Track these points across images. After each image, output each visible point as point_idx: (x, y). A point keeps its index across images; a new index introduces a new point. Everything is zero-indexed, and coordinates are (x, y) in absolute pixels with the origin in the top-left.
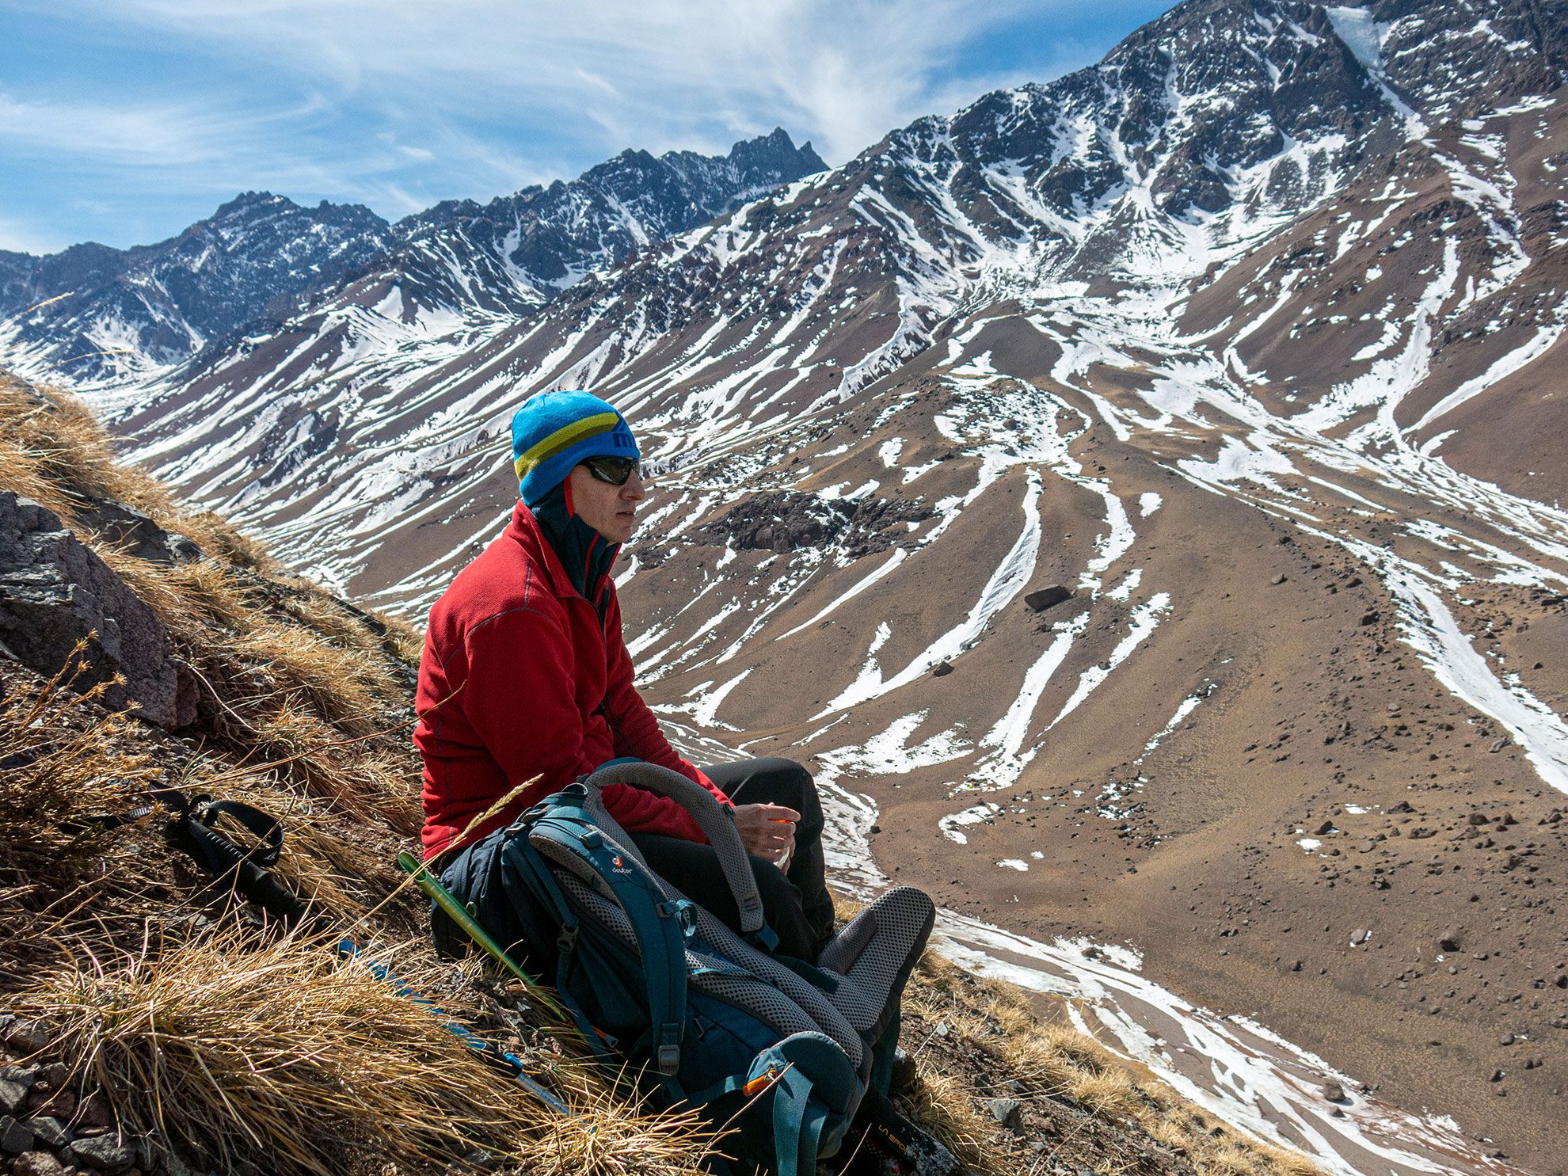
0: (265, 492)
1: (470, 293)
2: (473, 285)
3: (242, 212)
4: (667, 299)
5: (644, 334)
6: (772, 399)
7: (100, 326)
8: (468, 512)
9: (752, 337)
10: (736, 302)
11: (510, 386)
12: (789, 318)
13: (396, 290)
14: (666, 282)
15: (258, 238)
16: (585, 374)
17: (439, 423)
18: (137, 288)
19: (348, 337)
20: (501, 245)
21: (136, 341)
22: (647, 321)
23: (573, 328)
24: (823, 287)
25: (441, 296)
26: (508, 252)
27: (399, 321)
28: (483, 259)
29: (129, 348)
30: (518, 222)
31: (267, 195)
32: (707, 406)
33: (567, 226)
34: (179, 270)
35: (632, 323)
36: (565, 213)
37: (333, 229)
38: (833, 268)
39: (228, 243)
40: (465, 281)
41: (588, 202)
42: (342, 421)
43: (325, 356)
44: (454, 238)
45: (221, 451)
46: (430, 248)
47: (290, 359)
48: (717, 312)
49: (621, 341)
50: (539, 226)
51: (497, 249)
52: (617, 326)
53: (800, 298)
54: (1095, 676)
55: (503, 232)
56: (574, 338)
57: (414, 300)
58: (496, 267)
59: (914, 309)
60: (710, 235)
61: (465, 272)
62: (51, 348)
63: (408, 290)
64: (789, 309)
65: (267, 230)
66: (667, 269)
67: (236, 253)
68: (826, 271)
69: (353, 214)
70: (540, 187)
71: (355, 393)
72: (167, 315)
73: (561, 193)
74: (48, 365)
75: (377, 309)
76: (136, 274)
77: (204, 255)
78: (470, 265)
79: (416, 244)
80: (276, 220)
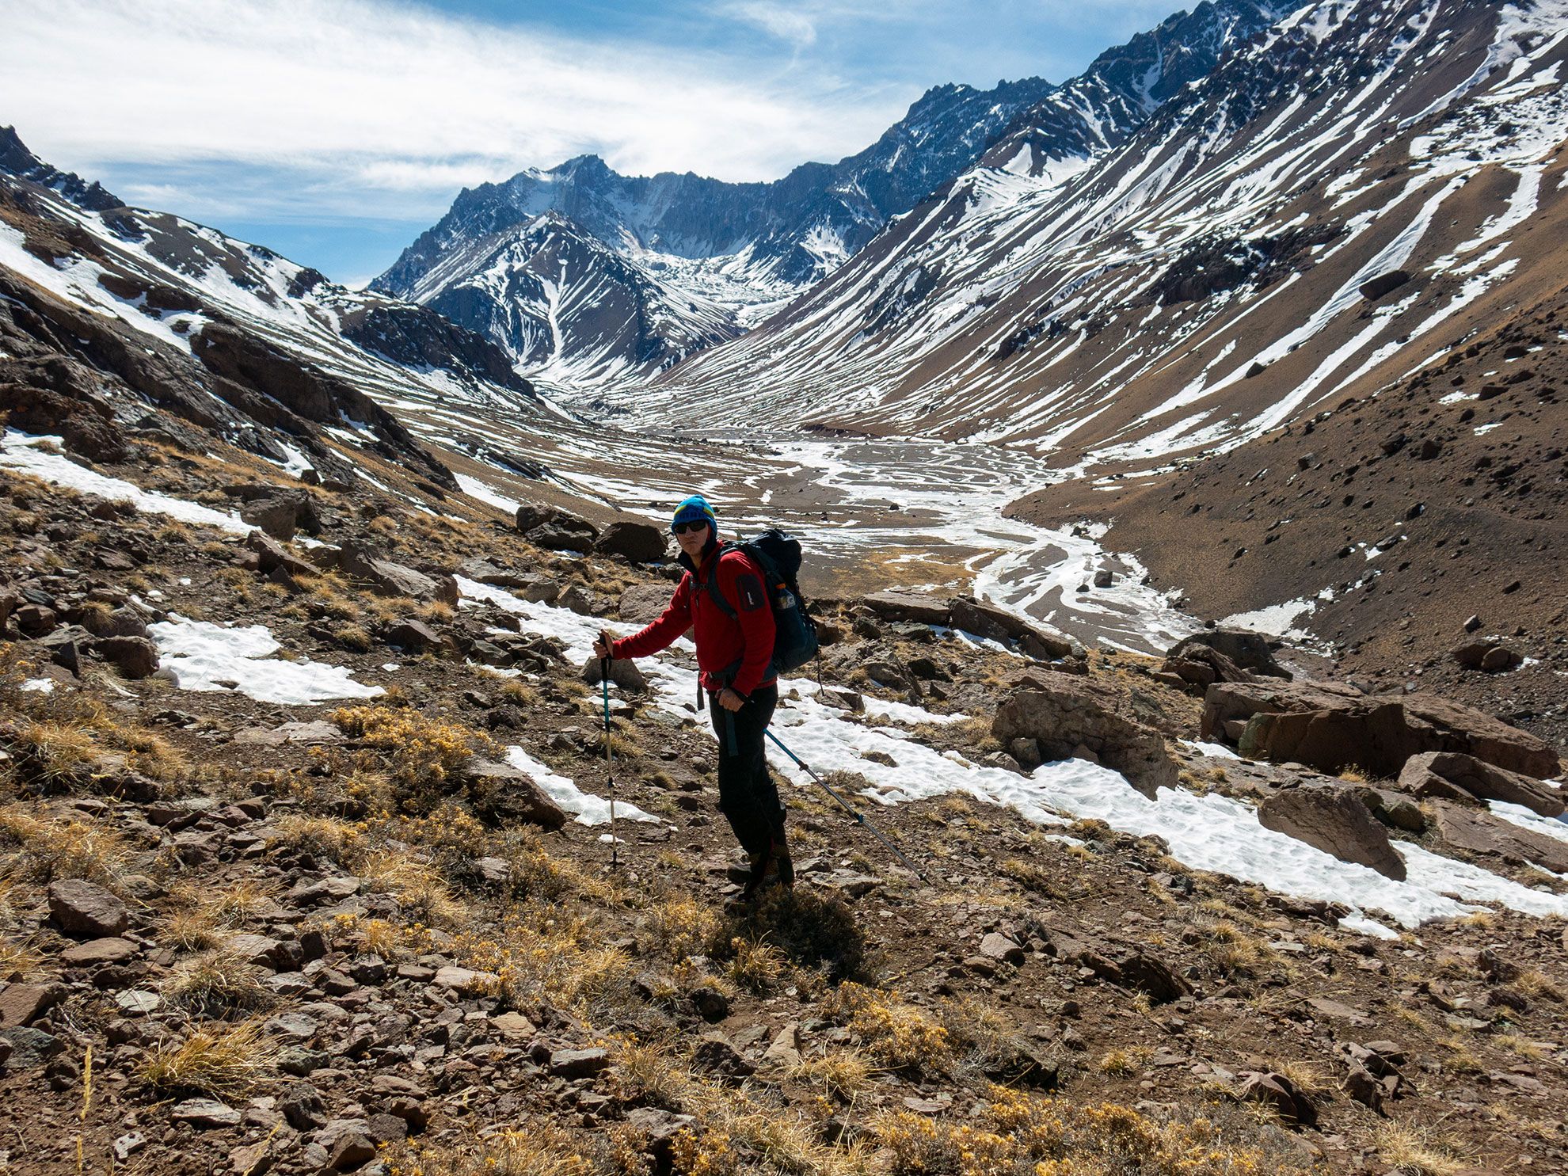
0: (868, 339)
1: (1101, 136)
2: (1105, 128)
3: (929, 108)
4: (1251, 92)
5: (1222, 134)
6: (1317, 170)
7: (812, 235)
8: (989, 323)
9: (1325, 110)
10: (1316, 78)
11: (1087, 210)
12: (1368, 81)
13: (1027, 147)
14: (1253, 74)
15: (942, 130)
16: (1155, 186)
17: (1016, 256)
18: (842, 196)
19: (972, 197)
20: (1140, 82)
21: (841, 243)
22: (1228, 120)
23: (1155, 143)
24: (1416, 39)
25: (1070, 145)
26: (1148, 88)
27: (1027, 176)
28: (1118, 100)
29: (834, 250)
30: (1160, 55)
31: (951, 87)
32: (1248, 190)
33: (1212, 48)
34: (876, 173)
35: (1212, 126)
36: (1211, 35)
37: (1010, 106)
38: (1432, 14)
39: (918, 139)
40: (1097, 127)
41: (1237, 18)
42: (944, 271)
43: (951, 218)
44: (1089, 84)
45: (851, 312)
46: (1064, 99)
47: (921, 226)
48: (1293, 93)
49: (1197, 146)
50: (1180, 53)
51: (1136, 87)
52: (1195, 132)
53: (1385, 56)
54: (1392, 348)
55: (1144, 68)
56: (1155, 152)
57: (1043, 153)
58: (1130, 105)
59: (1515, 38)
60: (1310, 13)
61: (1098, 117)
62: (777, 260)
63: (1037, 143)
64: (1370, 72)
65: (951, 120)
66: (1254, 61)
67: (924, 147)
68: (1423, 20)
69: (1027, 89)
70: (1184, 13)
71: (963, 245)
72: (866, 215)
73: (1208, 14)
74: (774, 275)
75: (1006, 168)
76: (841, 183)
77: (897, 155)
78: (1103, 109)
79: (1050, 98)
80: (958, 109)
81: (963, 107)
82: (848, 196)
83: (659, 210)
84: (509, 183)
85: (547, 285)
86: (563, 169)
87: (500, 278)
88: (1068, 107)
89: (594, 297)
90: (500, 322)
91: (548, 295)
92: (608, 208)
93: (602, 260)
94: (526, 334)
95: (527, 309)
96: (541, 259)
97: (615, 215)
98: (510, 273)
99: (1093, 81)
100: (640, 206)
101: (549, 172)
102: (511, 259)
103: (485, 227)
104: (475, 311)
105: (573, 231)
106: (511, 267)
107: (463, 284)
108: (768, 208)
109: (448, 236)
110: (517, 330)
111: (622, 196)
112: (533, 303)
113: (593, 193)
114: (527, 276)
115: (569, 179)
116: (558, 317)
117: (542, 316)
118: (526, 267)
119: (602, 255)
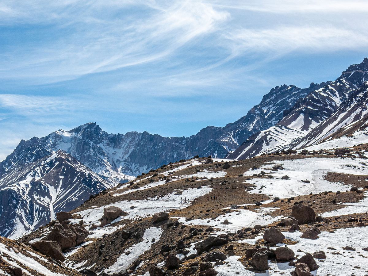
13: (302, 116)
15: (280, 109)
19: (266, 141)
27: (300, 130)
34: (243, 131)
39: (266, 114)
43: (254, 152)
44: (338, 84)
46: (324, 91)
56: (342, 115)
57: (310, 118)
63: (307, 113)
65: (284, 104)
67: (269, 118)
75: (289, 126)
76: (224, 137)
77: (255, 122)
78: (345, 96)
79: (317, 91)
80: (289, 98)
81: (291, 97)
82: (228, 144)
83: (128, 152)
84: (47, 137)
85: (51, 189)
86: (77, 130)
87: (27, 185)
88: (325, 95)
89: (75, 195)
90: (22, 208)
91: (51, 194)
92: (100, 151)
93: (82, 176)
94: (36, 214)
95: (38, 201)
96: (50, 175)
97: (103, 154)
98: (33, 183)
99: (341, 82)
100: (117, 150)
101: (69, 132)
102: (34, 175)
103: (29, 159)
104: (10, 202)
105: (69, 161)
106: (34, 179)
107: (6, 188)
108: (186, 151)
109: (10, 164)
110: (31, 212)
111: (108, 144)
112: (42, 198)
113: (92, 143)
114: (41, 184)
115: (79, 135)
116: (54, 206)
117: (46, 205)
118: (41, 180)
119: (82, 173)
